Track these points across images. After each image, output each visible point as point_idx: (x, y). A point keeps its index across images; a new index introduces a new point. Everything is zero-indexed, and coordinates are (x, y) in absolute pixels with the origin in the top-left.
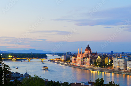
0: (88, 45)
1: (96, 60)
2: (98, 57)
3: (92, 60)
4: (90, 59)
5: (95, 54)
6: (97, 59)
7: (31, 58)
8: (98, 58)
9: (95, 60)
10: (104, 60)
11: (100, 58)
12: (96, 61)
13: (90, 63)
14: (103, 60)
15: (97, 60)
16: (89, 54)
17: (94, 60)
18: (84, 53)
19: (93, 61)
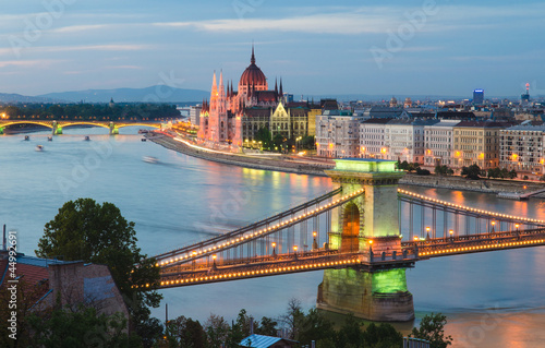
0: (253, 59)
1: (269, 120)
2: (277, 109)
3: (253, 122)
4: (244, 119)
5: (276, 95)
6: (271, 118)
7: (64, 120)
8: (275, 115)
9: (264, 122)
10: (304, 122)
11: (286, 115)
12: (267, 125)
13: (244, 134)
14: (299, 122)
15: (271, 123)
16: (249, 95)
17: (258, 122)
18: (236, 93)
19: (256, 127)
